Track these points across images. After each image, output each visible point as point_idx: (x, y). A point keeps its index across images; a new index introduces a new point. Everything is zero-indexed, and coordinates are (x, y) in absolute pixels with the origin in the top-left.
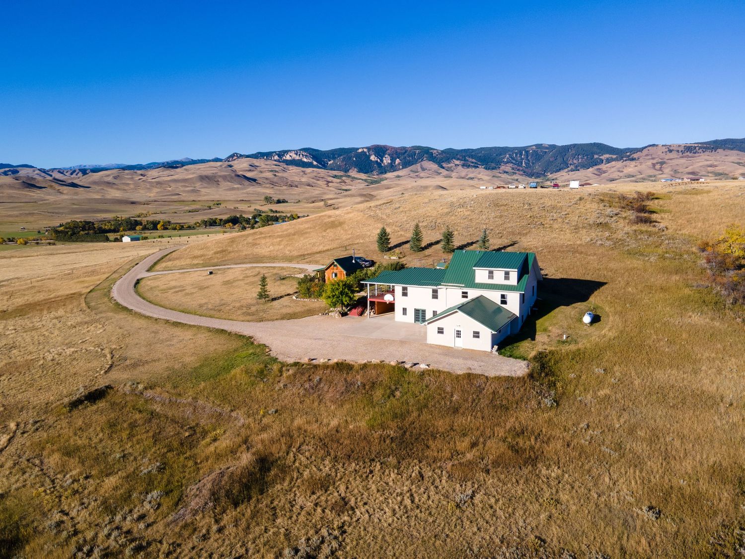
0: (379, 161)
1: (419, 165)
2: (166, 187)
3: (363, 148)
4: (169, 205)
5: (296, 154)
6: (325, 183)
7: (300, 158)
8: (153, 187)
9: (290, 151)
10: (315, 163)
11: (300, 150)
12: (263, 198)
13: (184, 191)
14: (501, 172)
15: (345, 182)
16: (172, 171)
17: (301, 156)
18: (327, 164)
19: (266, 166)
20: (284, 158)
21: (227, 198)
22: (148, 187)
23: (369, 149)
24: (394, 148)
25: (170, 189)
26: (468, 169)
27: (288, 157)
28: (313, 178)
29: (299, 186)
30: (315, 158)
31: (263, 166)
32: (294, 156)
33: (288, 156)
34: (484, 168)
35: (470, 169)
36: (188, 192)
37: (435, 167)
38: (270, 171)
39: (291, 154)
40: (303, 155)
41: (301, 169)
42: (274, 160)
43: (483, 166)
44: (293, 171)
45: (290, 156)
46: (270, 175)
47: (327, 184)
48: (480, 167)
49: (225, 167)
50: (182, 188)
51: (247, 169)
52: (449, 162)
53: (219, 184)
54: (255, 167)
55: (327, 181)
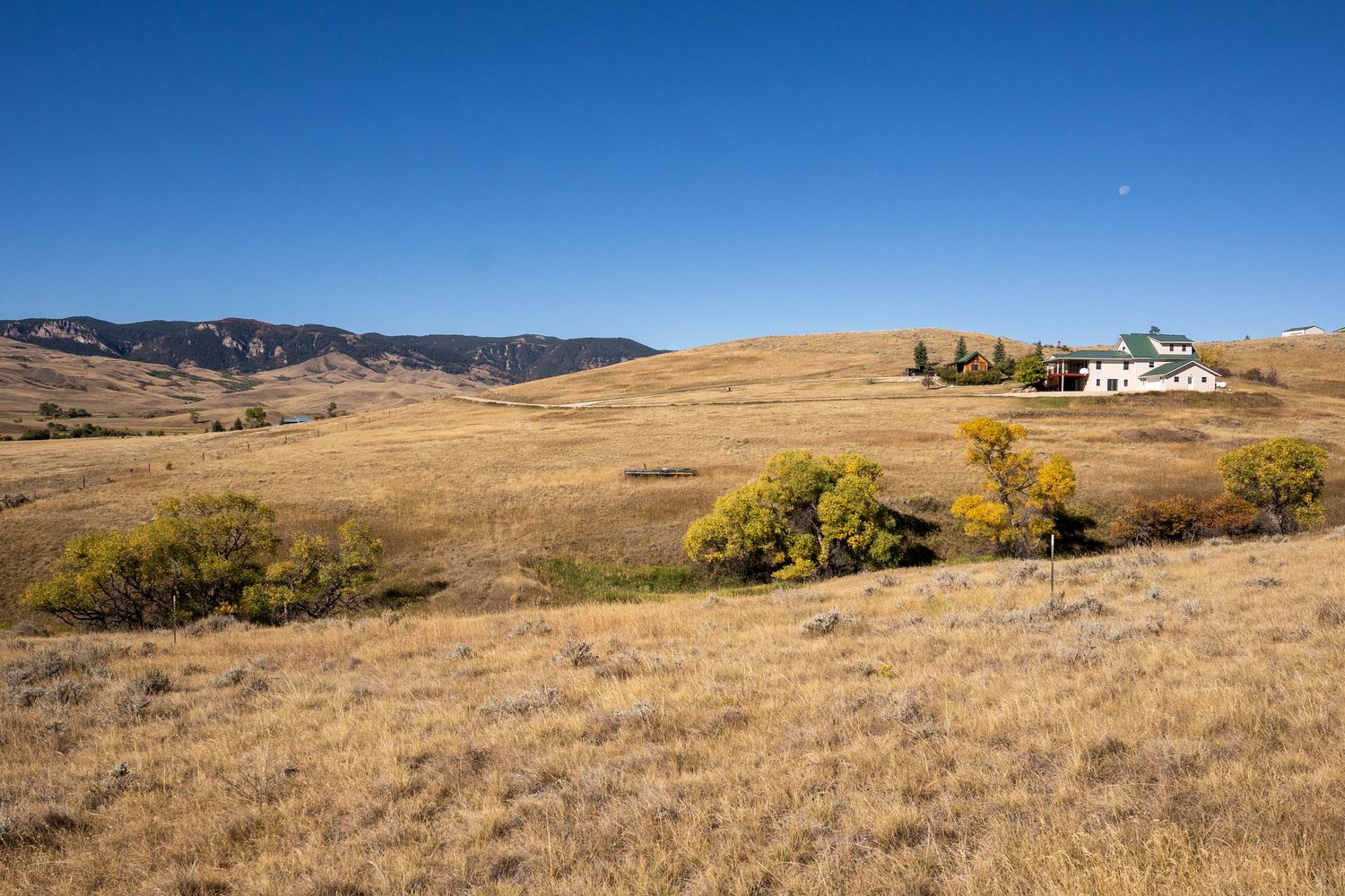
0: (241, 348)
1: (321, 358)
3: (207, 323)
5: (62, 328)
6: (137, 385)
7: (70, 336)
9: (48, 321)
10: (102, 346)
11: (71, 320)
12: (37, 408)
14: (472, 377)
15: (179, 385)
17: (72, 332)
18: (131, 349)
20: (33, 334)
23: (219, 324)
24: (271, 326)
26: (414, 372)
27: (42, 333)
28: (109, 376)
29: (89, 388)
30: (100, 337)
32: (55, 330)
33: (42, 331)
34: (442, 370)
35: (418, 371)
37: (353, 363)
38: (11, 358)
39: (49, 328)
40: (76, 330)
41: (79, 357)
42: (9, 337)
43: (440, 367)
44: (62, 360)
45: (47, 331)
46: (13, 364)
47: (142, 388)
48: (435, 368)
52: (378, 358)
55: (140, 382)
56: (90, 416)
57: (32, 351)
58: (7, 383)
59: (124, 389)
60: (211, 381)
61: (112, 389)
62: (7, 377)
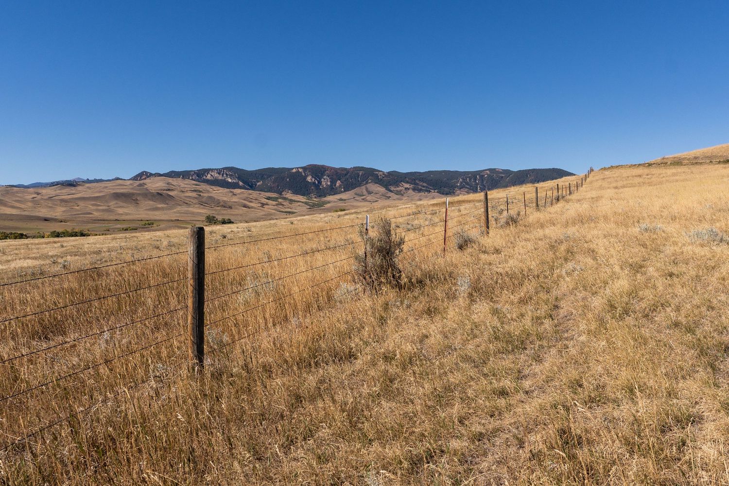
0: (317, 182)
1: (364, 187)
2: (73, 206)
3: (298, 168)
4: (95, 223)
5: (219, 174)
6: (260, 205)
7: (223, 178)
8: (56, 205)
9: (212, 170)
10: (241, 183)
11: (224, 169)
12: (204, 218)
13: (97, 210)
15: (283, 205)
16: (72, 190)
17: (225, 175)
18: (256, 185)
19: (186, 186)
20: (204, 177)
21: (158, 218)
22: (50, 205)
23: (304, 168)
24: (334, 168)
25: (77, 208)
26: (420, 194)
27: (209, 177)
28: (245, 200)
29: (233, 207)
30: (239, 178)
31: (183, 185)
32: (216, 175)
33: (209, 175)
34: (438, 192)
35: (422, 194)
36: (103, 210)
37: (382, 190)
38: (193, 191)
39: (213, 174)
40: (227, 174)
41: (228, 190)
42: (192, 179)
43: (436, 191)
44: (219, 191)
45: (212, 175)
46: (194, 194)
47: (262, 207)
48: (433, 191)
49: (137, 186)
50: (91, 207)
51: (165, 188)
52: (398, 186)
53: (138, 204)
54: (174, 186)
55: (261, 203)
56: (233, 223)
57: (203, 187)
58: (190, 204)
59: (252, 207)
60: (301, 202)
61: (246, 207)
62: (190, 201)
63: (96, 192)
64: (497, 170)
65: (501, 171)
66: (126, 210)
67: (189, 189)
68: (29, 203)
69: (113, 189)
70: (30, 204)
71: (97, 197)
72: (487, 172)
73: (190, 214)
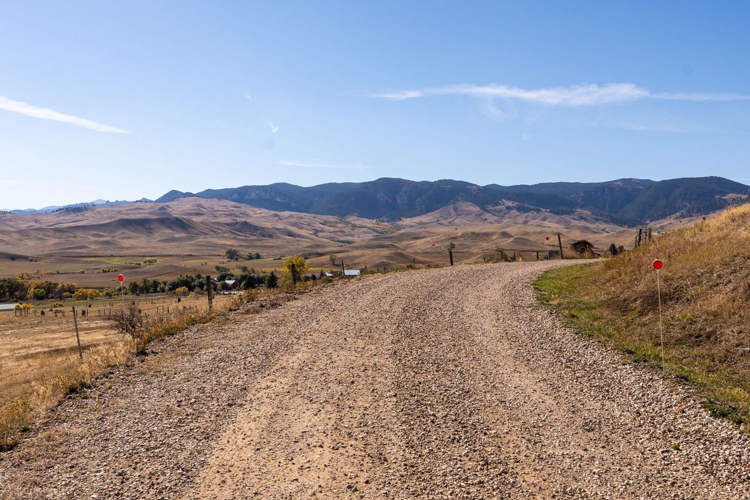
0: (390, 201)
1: (451, 207)
2: (70, 237)
5: (266, 192)
6: (312, 232)
7: (271, 198)
8: (49, 236)
9: (257, 188)
10: (293, 204)
11: (272, 185)
12: (223, 252)
13: (96, 243)
14: (576, 217)
15: (343, 231)
16: (78, 216)
17: (273, 194)
18: (312, 205)
19: (221, 208)
20: (247, 196)
21: (165, 253)
22: (41, 236)
23: (374, 184)
24: (413, 182)
25: (74, 239)
26: (526, 214)
27: (253, 196)
28: (292, 226)
29: (274, 235)
30: (291, 198)
31: (217, 208)
32: (262, 194)
34: (550, 212)
35: (530, 214)
37: (477, 209)
38: (228, 215)
40: (275, 193)
41: (274, 212)
42: (231, 200)
43: (548, 210)
44: (262, 215)
45: (256, 194)
46: (227, 220)
47: (315, 234)
48: (544, 210)
49: (159, 209)
50: (91, 237)
51: (191, 212)
52: (497, 204)
53: (151, 233)
54: (205, 208)
55: (315, 230)
57: (243, 209)
58: (219, 233)
59: (299, 236)
60: (366, 227)
61: (290, 236)
62: (218, 229)
63: (107, 218)
64: (633, 180)
65: (639, 181)
66: (133, 242)
67: (223, 213)
68: (14, 234)
69: (128, 214)
70: (16, 236)
71: (103, 225)
72: (618, 183)
73: (211, 246)
